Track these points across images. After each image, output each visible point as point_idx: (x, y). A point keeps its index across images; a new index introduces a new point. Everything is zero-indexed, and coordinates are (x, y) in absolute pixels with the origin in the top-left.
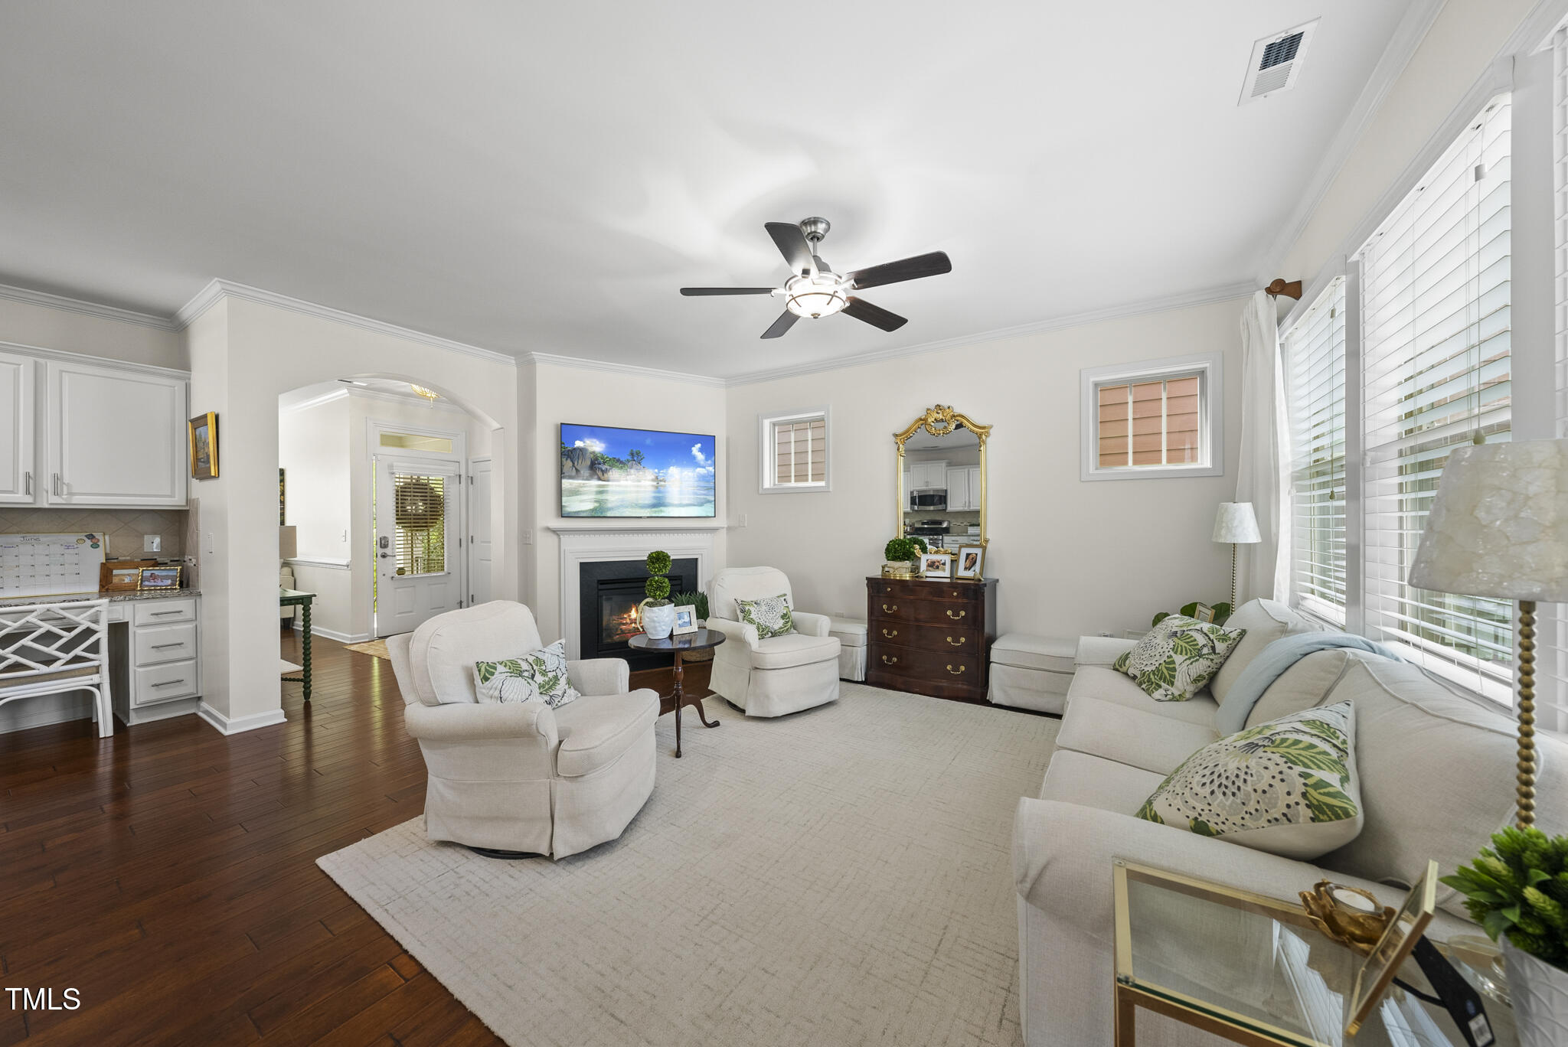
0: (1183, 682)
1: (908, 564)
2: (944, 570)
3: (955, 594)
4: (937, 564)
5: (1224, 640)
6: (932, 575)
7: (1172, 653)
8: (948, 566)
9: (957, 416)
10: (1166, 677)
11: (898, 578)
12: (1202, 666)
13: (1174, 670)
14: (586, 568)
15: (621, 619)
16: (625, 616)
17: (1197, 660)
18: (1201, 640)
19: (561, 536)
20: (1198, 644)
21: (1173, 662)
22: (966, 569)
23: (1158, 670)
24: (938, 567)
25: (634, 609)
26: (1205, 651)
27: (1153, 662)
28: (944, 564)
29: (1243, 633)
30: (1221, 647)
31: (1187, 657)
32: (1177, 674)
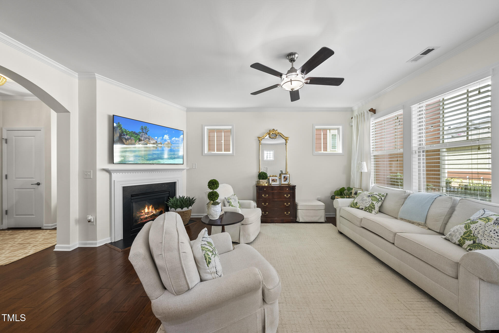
0: (377, 209)
1: (266, 181)
2: (277, 182)
3: (287, 189)
4: (274, 180)
5: (383, 196)
6: (273, 184)
7: (372, 201)
8: (278, 181)
9: (279, 133)
10: (373, 208)
11: (263, 185)
12: (380, 204)
13: (374, 205)
14: (125, 189)
15: (141, 213)
16: (143, 211)
17: (379, 202)
18: (378, 197)
19: (112, 174)
20: (377, 198)
21: (373, 203)
22: (284, 181)
23: (370, 206)
24: (275, 181)
25: (146, 208)
26: (380, 200)
27: (368, 204)
28: (277, 180)
29: (387, 194)
30: (383, 198)
31: (376, 202)
32: (375, 206)
